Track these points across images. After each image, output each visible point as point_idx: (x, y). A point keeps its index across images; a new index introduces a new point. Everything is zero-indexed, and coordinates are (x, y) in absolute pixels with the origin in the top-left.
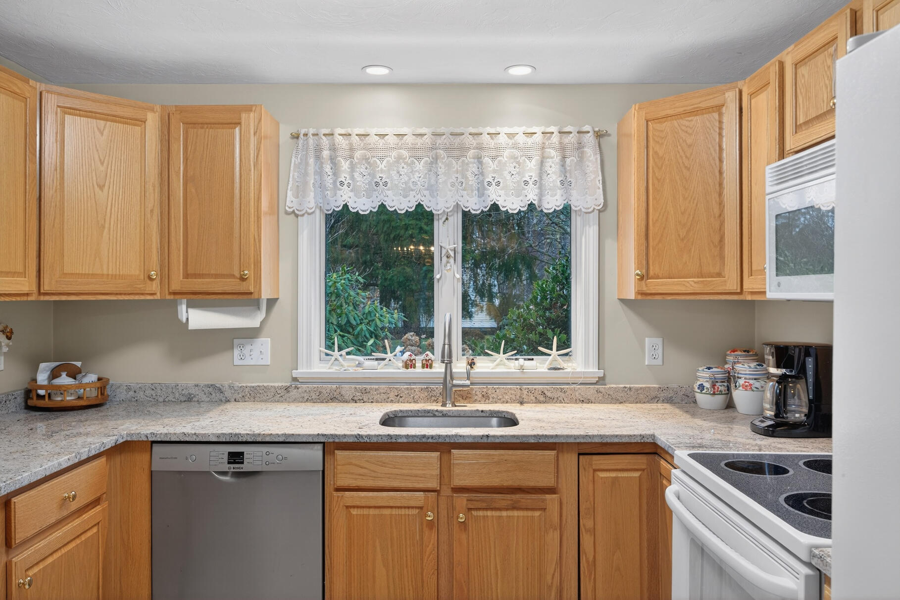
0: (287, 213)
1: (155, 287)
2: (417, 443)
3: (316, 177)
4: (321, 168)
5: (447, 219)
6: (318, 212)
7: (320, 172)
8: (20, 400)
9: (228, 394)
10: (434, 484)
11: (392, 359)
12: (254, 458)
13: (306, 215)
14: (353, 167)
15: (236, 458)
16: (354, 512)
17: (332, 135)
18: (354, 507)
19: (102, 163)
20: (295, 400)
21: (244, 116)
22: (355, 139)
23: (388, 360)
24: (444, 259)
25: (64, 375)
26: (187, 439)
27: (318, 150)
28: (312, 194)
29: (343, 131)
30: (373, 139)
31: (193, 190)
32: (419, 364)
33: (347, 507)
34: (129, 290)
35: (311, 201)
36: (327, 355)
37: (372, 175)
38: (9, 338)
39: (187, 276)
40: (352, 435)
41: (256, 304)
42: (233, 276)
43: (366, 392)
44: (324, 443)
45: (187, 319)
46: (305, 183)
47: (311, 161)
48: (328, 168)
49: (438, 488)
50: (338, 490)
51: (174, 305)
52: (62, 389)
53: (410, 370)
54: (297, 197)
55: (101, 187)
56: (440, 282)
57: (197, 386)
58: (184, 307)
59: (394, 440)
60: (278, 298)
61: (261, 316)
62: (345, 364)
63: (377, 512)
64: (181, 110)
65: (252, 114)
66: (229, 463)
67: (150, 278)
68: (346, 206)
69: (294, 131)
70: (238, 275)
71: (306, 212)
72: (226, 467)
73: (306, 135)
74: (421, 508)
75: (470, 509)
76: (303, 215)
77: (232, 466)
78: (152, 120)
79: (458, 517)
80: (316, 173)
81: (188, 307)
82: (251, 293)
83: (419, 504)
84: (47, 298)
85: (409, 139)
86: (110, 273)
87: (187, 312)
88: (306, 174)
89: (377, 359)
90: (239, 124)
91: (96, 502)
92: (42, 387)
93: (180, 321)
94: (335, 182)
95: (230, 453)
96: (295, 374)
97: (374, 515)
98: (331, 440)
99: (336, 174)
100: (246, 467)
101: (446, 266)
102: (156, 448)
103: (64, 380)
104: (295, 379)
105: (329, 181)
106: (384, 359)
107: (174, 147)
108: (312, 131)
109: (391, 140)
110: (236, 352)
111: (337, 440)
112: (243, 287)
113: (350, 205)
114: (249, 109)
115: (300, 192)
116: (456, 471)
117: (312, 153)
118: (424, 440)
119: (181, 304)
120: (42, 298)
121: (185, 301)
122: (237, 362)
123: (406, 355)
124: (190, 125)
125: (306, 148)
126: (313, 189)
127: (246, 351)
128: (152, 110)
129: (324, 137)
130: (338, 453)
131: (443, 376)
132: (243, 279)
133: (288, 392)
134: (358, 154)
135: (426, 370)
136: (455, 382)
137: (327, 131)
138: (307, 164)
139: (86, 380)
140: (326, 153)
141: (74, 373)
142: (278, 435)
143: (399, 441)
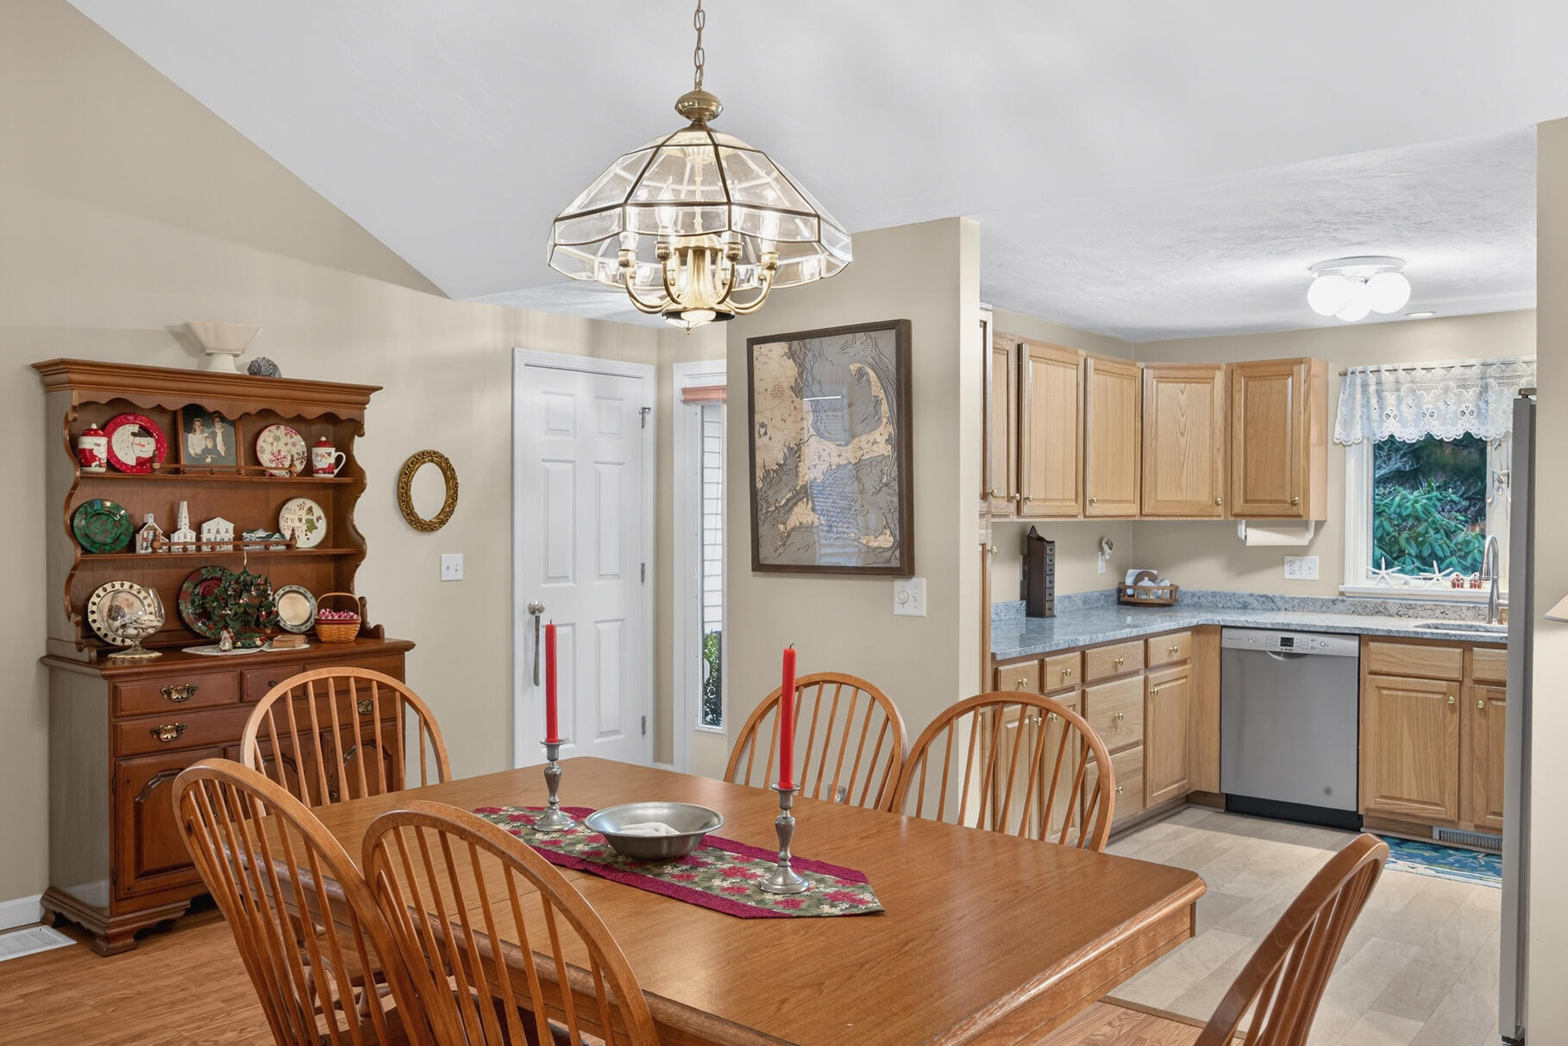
0: (1335, 444)
1: (1220, 510)
2: (1441, 640)
3: (1364, 410)
4: (1368, 402)
5: (1500, 445)
6: (1365, 441)
7: (1367, 405)
8: (1115, 597)
9: (1280, 603)
10: (1457, 675)
11: (1440, 578)
12: (1301, 643)
13: (1354, 446)
14: (1400, 400)
15: (1287, 642)
16: (1385, 692)
17: (1379, 371)
18: (1384, 688)
19: (1183, 416)
20: (1341, 612)
21: (1295, 368)
22: (1401, 374)
23: (1435, 579)
24: (1496, 483)
25: (1146, 579)
26: (1250, 625)
27: (1365, 385)
28: (1359, 427)
29: (1390, 367)
30: (1419, 374)
31: (1252, 431)
32: (1467, 585)
33: (1379, 688)
34: (1200, 513)
35: (1357, 433)
36: (1374, 573)
37: (1419, 406)
38: (1111, 549)
39: (1246, 501)
40: (1383, 630)
41: (1306, 525)
42: (1285, 502)
43: (1411, 607)
44: (1359, 635)
45: (1246, 537)
46: (1353, 416)
47: (1359, 396)
48: (1374, 402)
49: (1461, 679)
50: (1371, 673)
51: (1235, 526)
52: (1147, 590)
53: (1457, 589)
54: (1345, 430)
55: (1182, 435)
56: (1492, 506)
57: (1251, 595)
58: (1243, 527)
59: (1420, 636)
60: (1325, 521)
61: (1310, 535)
62: (1392, 582)
63: (1405, 694)
64: (1242, 366)
65: (1303, 366)
66: (1281, 645)
67: (1217, 503)
68: (1392, 436)
69: (1342, 370)
70: (1289, 501)
71: (1354, 443)
72: (1279, 648)
73: (1353, 373)
74: (1444, 694)
75: (1490, 699)
76: (1350, 446)
77: (1284, 648)
78: (1220, 377)
79: (1478, 704)
80: (1363, 406)
81: (1246, 527)
82: (1301, 516)
83: (1445, 690)
84: (1146, 519)
85: (1458, 371)
86: (1188, 499)
87: (1246, 531)
88: (1353, 409)
89: (1424, 579)
90: (1292, 375)
91: (1183, 662)
92: (1129, 587)
93: (1240, 539)
94: (1381, 415)
95: (1282, 638)
96: (1342, 588)
97: (1402, 696)
98: (1365, 633)
99: (1381, 408)
100: (1295, 649)
101: (1498, 490)
102: (1224, 630)
103: (1146, 583)
104: (1342, 594)
105: (1375, 415)
106: (1431, 579)
107: (1236, 397)
108: (1360, 368)
109: (1439, 373)
110: (1287, 567)
111: (1370, 633)
112: (1294, 510)
113: (1397, 436)
114: (1299, 361)
115: (1347, 424)
116: (1476, 665)
117: (1359, 389)
118: (1447, 638)
119: (1241, 524)
120: (1143, 518)
121: (1244, 521)
122: (1287, 576)
123: (1453, 576)
124: (1249, 378)
125: (1353, 384)
126: (1359, 421)
127: (1296, 566)
128: (1219, 368)
129: (1371, 375)
130: (1372, 644)
131: (1489, 595)
132: (1293, 504)
133: (1335, 604)
134: (1404, 388)
135: (1473, 590)
136: (1500, 601)
137: (1374, 368)
138: (1354, 398)
139: (1162, 584)
140: (1372, 388)
141: (1153, 578)
142: (1321, 627)
143: (1425, 636)
